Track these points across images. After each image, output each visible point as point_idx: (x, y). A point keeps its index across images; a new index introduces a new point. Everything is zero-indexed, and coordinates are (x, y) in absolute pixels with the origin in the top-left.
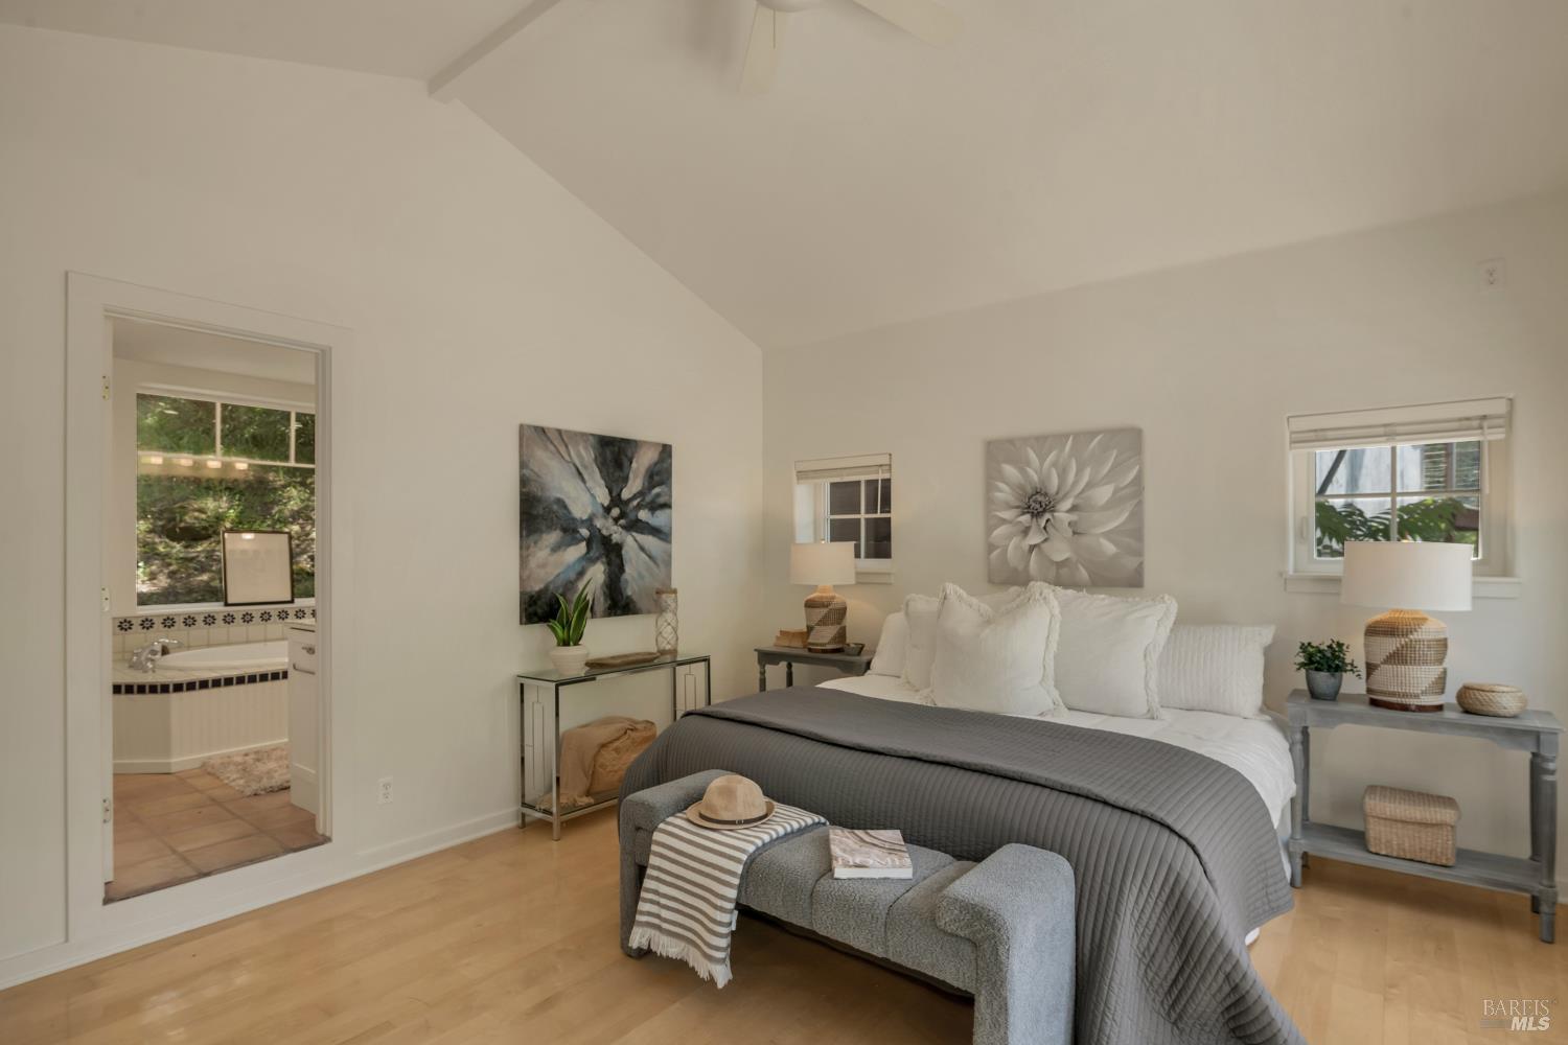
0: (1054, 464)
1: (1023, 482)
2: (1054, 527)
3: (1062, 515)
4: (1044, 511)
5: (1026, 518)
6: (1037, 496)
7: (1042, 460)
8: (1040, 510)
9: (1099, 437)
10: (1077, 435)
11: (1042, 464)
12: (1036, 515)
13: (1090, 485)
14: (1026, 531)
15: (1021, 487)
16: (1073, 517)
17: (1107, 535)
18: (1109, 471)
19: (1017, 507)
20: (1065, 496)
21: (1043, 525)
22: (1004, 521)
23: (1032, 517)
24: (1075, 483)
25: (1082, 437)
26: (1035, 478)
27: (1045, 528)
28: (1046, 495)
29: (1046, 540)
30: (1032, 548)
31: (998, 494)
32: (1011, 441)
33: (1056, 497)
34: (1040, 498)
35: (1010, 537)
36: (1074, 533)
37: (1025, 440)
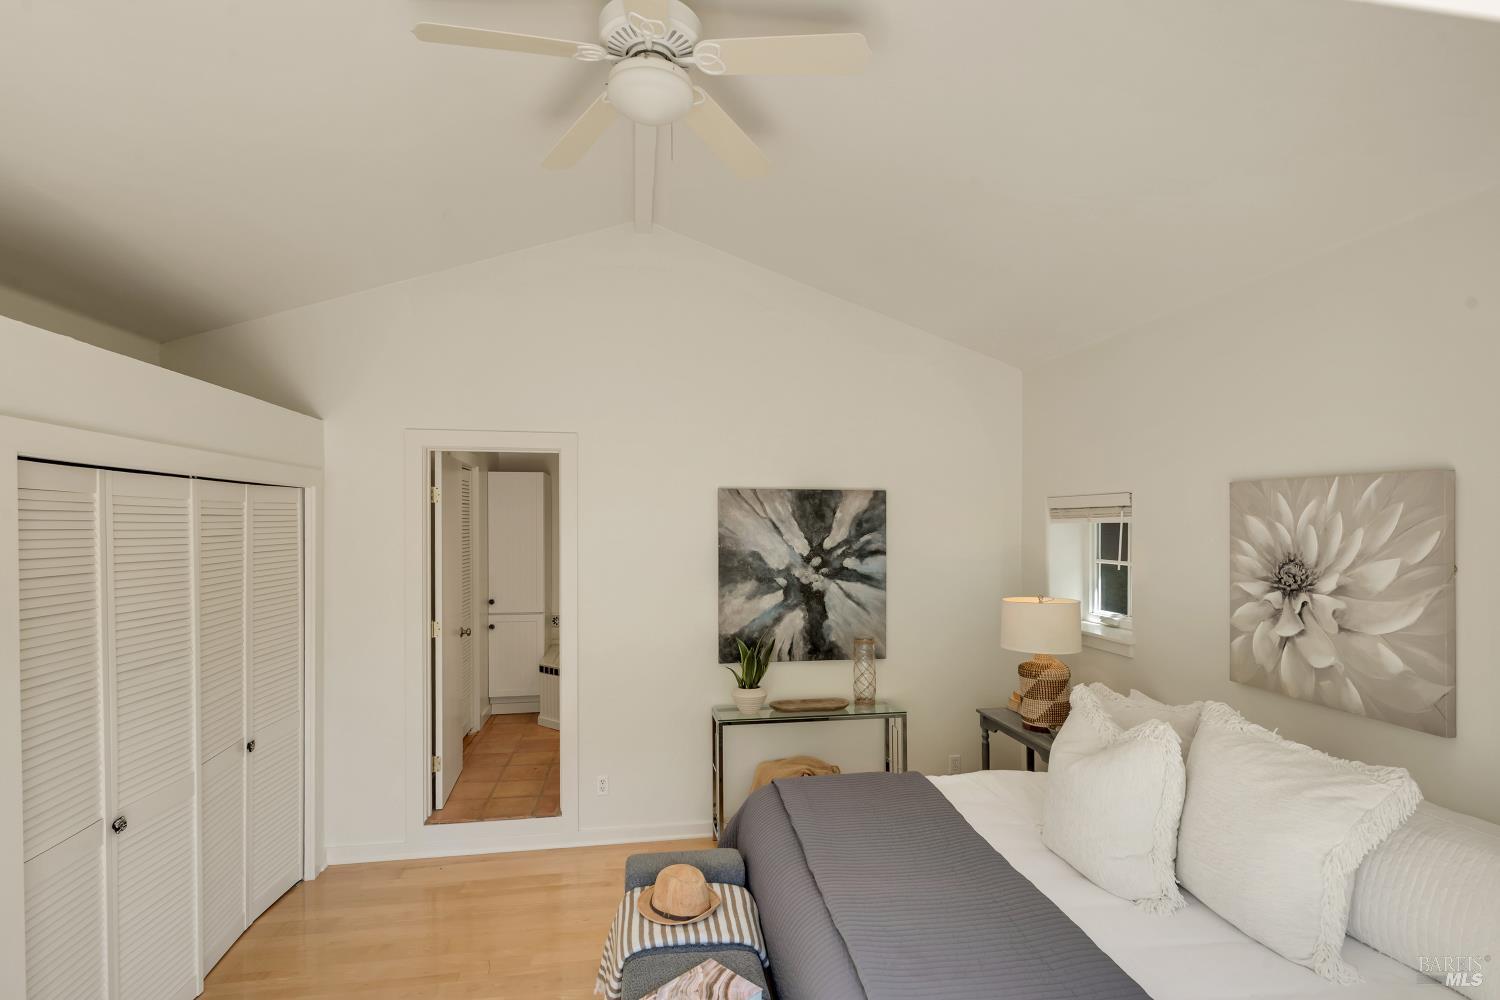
0: (1313, 521)
1: (1272, 543)
2: (1312, 614)
3: (1324, 600)
4: (1300, 589)
5: (1276, 596)
6: (1291, 566)
7: (1297, 513)
8: (1294, 586)
9: (1380, 479)
10: (1344, 477)
11: (1296, 520)
12: (1290, 593)
13: (1363, 557)
14: (1276, 616)
15: (1270, 550)
16: (1340, 604)
17: (1387, 638)
18: (1393, 537)
19: (1265, 579)
20: (1328, 570)
21: (1297, 611)
22: (1248, 597)
23: (1284, 595)
24: (1341, 553)
25: (1354, 480)
26: (1288, 538)
27: (1300, 614)
28: (1302, 565)
29: (1302, 633)
30: (1285, 641)
31: (1241, 558)
32: (1257, 483)
33: (1315, 571)
34: (1294, 570)
35: (1256, 621)
36: (1341, 629)
37: (1276, 482)
